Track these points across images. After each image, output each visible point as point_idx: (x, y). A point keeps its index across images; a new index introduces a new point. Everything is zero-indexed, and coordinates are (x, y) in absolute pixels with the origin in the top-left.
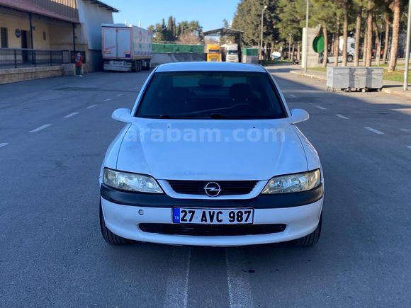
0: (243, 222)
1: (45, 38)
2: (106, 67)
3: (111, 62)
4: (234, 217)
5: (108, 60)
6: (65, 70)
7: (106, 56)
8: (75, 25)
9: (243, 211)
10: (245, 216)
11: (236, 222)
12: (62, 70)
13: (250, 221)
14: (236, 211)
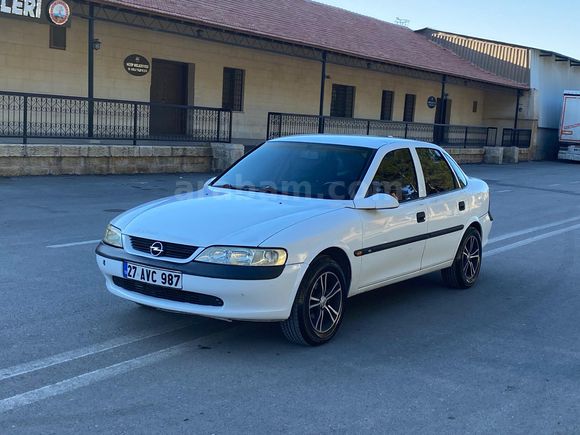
0: (173, 286)
1: (475, 110)
2: (562, 155)
3: (572, 148)
4: (165, 279)
5: (566, 145)
6: (488, 155)
7: (564, 137)
8: (522, 92)
9: (173, 274)
10: (175, 280)
11: (167, 285)
12: (483, 155)
13: (179, 286)
14: (167, 273)
